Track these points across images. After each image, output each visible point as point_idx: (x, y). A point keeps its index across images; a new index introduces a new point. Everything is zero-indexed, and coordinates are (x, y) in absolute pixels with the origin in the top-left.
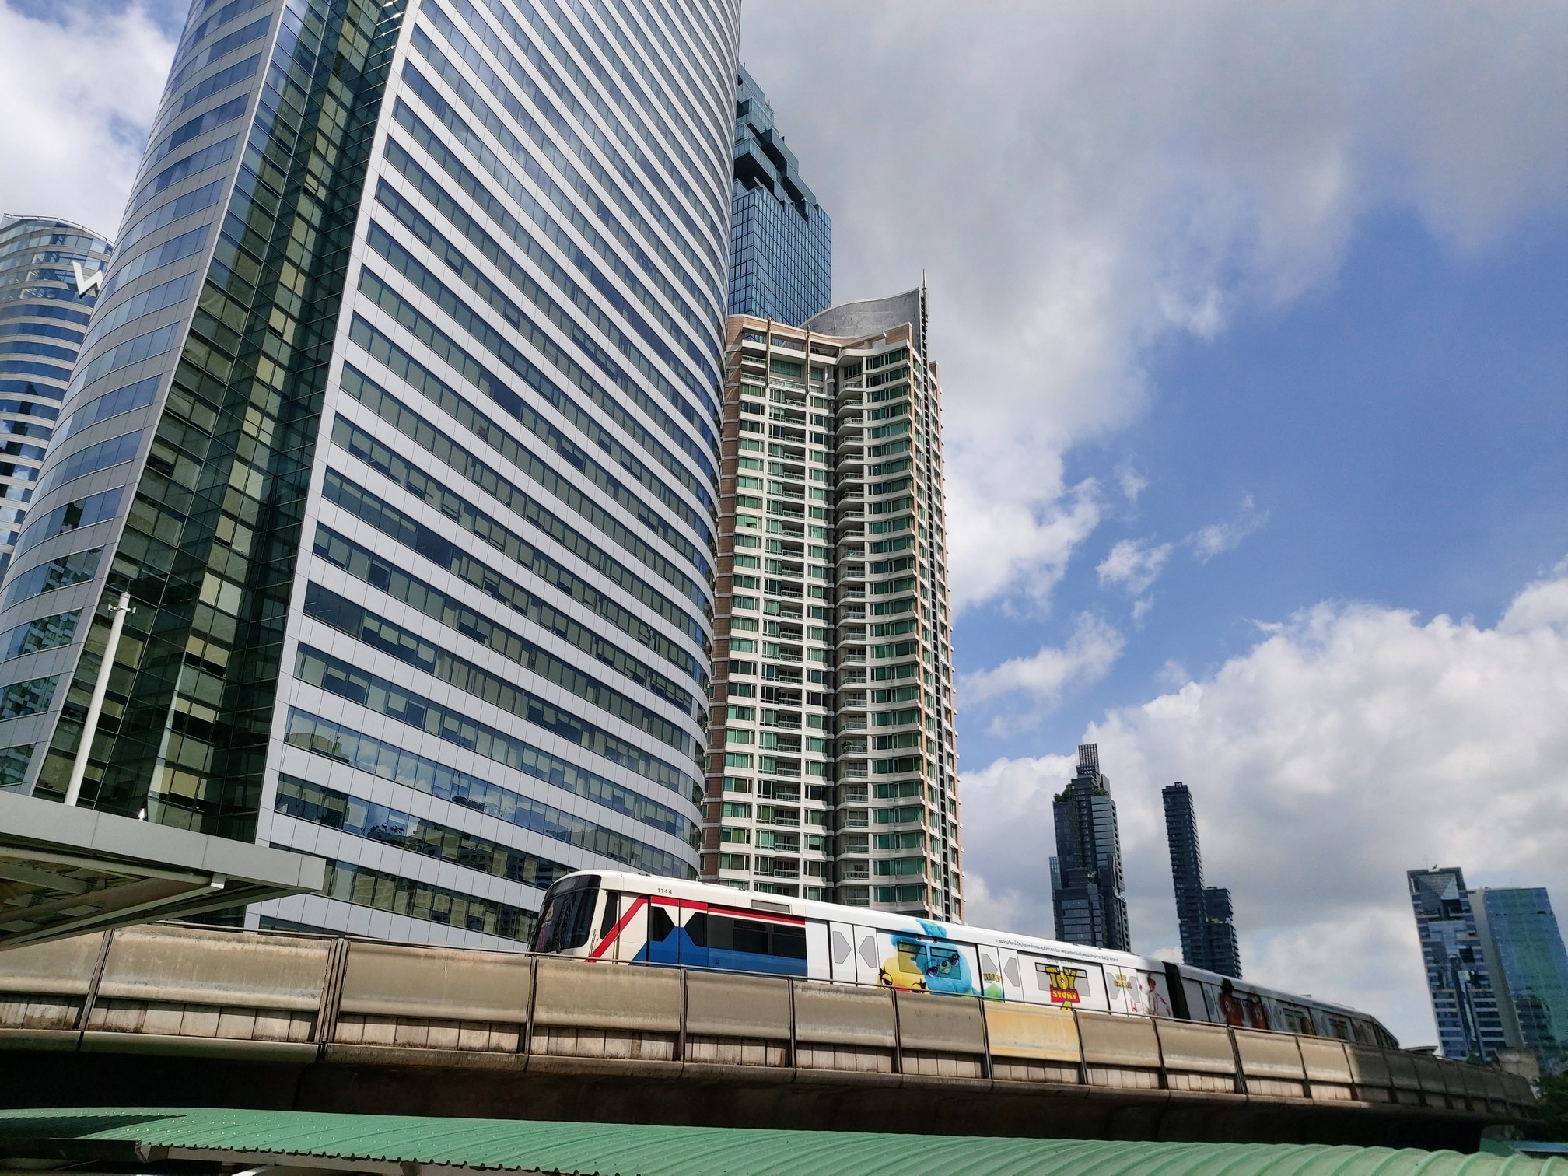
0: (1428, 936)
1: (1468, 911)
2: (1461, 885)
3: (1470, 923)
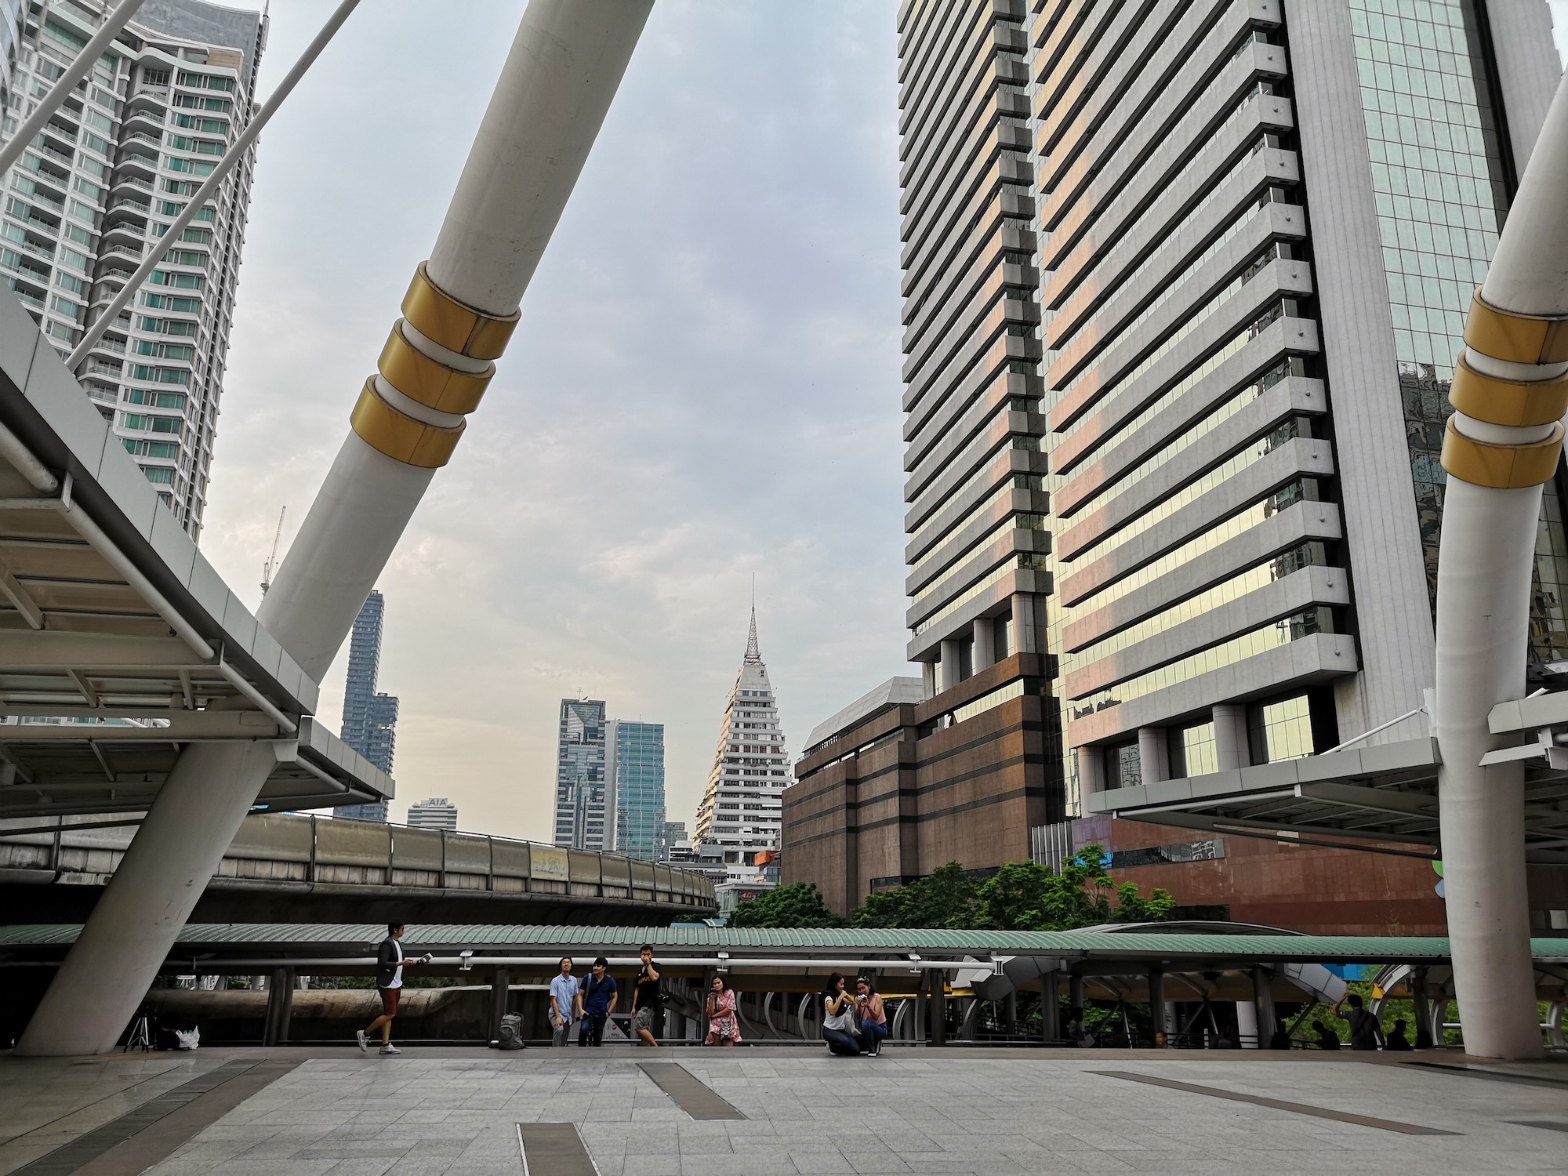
0: (566, 756)
1: (602, 738)
2: (602, 716)
3: (601, 748)
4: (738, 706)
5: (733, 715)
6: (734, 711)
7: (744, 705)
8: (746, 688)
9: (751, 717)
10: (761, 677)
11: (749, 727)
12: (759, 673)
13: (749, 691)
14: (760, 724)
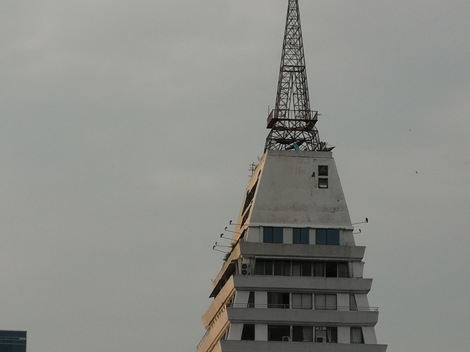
4: (249, 274)
5: (234, 302)
6: (238, 288)
7: (269, 273)
8: (274, 221)
9: (291, 307)
10: (319, 188)
11: (283, 337)
12: (313, 175)
13: (284, 229)
14: (317, 328)
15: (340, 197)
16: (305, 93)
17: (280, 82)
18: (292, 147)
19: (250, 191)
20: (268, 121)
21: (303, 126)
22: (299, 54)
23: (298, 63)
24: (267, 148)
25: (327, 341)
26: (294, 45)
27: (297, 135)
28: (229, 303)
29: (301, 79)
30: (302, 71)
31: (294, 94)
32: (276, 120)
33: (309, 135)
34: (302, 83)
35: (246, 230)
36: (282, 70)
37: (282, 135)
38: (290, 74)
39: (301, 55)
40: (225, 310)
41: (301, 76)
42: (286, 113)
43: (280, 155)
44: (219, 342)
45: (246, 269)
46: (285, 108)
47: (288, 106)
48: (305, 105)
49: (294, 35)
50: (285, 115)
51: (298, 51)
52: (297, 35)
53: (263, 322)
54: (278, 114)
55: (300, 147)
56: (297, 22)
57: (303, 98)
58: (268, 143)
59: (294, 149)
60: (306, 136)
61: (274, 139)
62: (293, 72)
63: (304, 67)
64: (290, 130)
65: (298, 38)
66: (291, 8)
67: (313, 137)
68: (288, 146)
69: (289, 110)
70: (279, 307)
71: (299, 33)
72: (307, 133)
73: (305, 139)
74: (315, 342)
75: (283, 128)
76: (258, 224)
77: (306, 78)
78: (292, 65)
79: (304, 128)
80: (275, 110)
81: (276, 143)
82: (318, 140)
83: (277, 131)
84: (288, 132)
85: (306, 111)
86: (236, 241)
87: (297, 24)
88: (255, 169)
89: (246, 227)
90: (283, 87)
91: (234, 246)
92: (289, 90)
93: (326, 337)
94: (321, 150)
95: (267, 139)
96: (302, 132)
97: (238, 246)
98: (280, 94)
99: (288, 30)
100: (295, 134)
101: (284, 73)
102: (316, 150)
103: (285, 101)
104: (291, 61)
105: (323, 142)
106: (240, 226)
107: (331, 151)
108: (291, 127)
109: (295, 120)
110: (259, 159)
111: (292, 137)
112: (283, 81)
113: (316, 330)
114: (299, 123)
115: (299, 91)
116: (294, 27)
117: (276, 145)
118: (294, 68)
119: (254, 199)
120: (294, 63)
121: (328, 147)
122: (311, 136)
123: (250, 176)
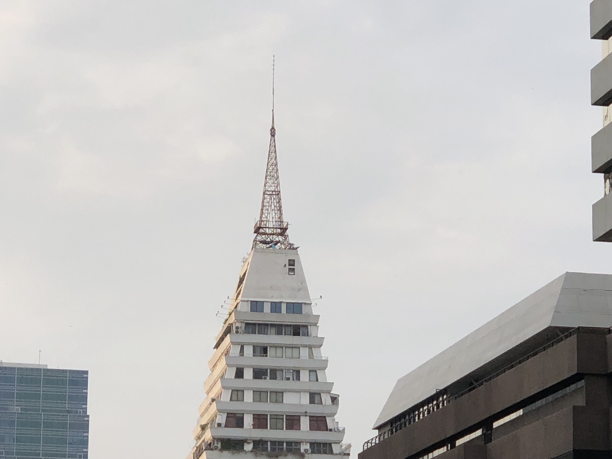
4: (240, 333)
5: (230, 352)
6: (232, 343)
7: (254, 332)
8: (258, 297)
9: (268, 356)
10: (289, 274)
11: (263, 377)
12: (285, 266)
13: (264, 303)
14: (286, 371)
15: (303, 282)
16: (280, 210)
17: (263, 202)
18: (271, 247)
19: (242, 276)
20: (254, 229)
21: (279, 232)
22: (276, 182)
23: (275, 189)
24: (254, 246)
25: (293, 380)
26: (273, 176)
27: (275, 238)
28: (227, 353)
29: (277, 200)
30: (278, 194)
31: (272, 210)
32: (260, 228)
33: (282, 238)
34: (278, 203)
35: (239, 303)
36: (264, 194)
37: (264, 238)
38: (270, 197)
39: (277, 183)
40: (224, 357)
41: (277, 198)
42: (266, 223)
43: (262, 252)
44: (220, 379)
45: (238, 330)
46: (266, 220)
47: (268, 218)
48: (280, 218)
49: (273, 169)
50: (266, 225)
51: (275, 181)
52: (275, 170)
53: (249, 367)
54: (261, 223)
55: (276, 246)
56: (275, 161)
57: (278, 213)
58: (254, 243)
59: (272, 248)
60: (281, 239)
61: (259, 241)
62: (272, 195)
63: (280, 192)
64: (269, 235)
65: (275, 172)
66: (271, 151)
67: (285, 240)
68: (268, 246)
69: (269, 221)
70: (260, 356)
71: (276, 168)
72: (281, 237)
73: (280, 241)
74: (285, 380)
75: (265, 234)
76: (246, 299)
77: (280, 199)
78: (270, 190)
79: (279, 233)
80: (259, 221)
81: (260, 244)
82: (288, 241)
83: (260, 235)
84: (268, 236)
85: (280, 222)
86: (232, 310)
87: (275, 162)
88: (246, 261)
89: (238, 301)
90: (265, 205)
91: (230, 314)
92: (269, 207)
93: (292, 377)
94: (290, 249)
95: (254, 241)
96: (278, 236)
97: (233, 314)
98: (263, 210)
99: (269, 166)
100: (273, 238)
101: (266, 196)
102: (287, 249)
103: (266, 215)
104: (271, 187)
105: (292, 243)
106: (235, 300)
107: (297, 249)
108: (270, 232)
109: (273, 228)
110: (248, 254)
111: (271, 240)
112: (265, 201)
113: (285, 372)
114: (276, 230)
115: (275, 208)
116: (273, 165)
117: (260, 245)
118: (272, 192)
119: (244, 282)
120: (273, 189)
121: (295, 246)
122: (284, 239)
123: (242, 266)
